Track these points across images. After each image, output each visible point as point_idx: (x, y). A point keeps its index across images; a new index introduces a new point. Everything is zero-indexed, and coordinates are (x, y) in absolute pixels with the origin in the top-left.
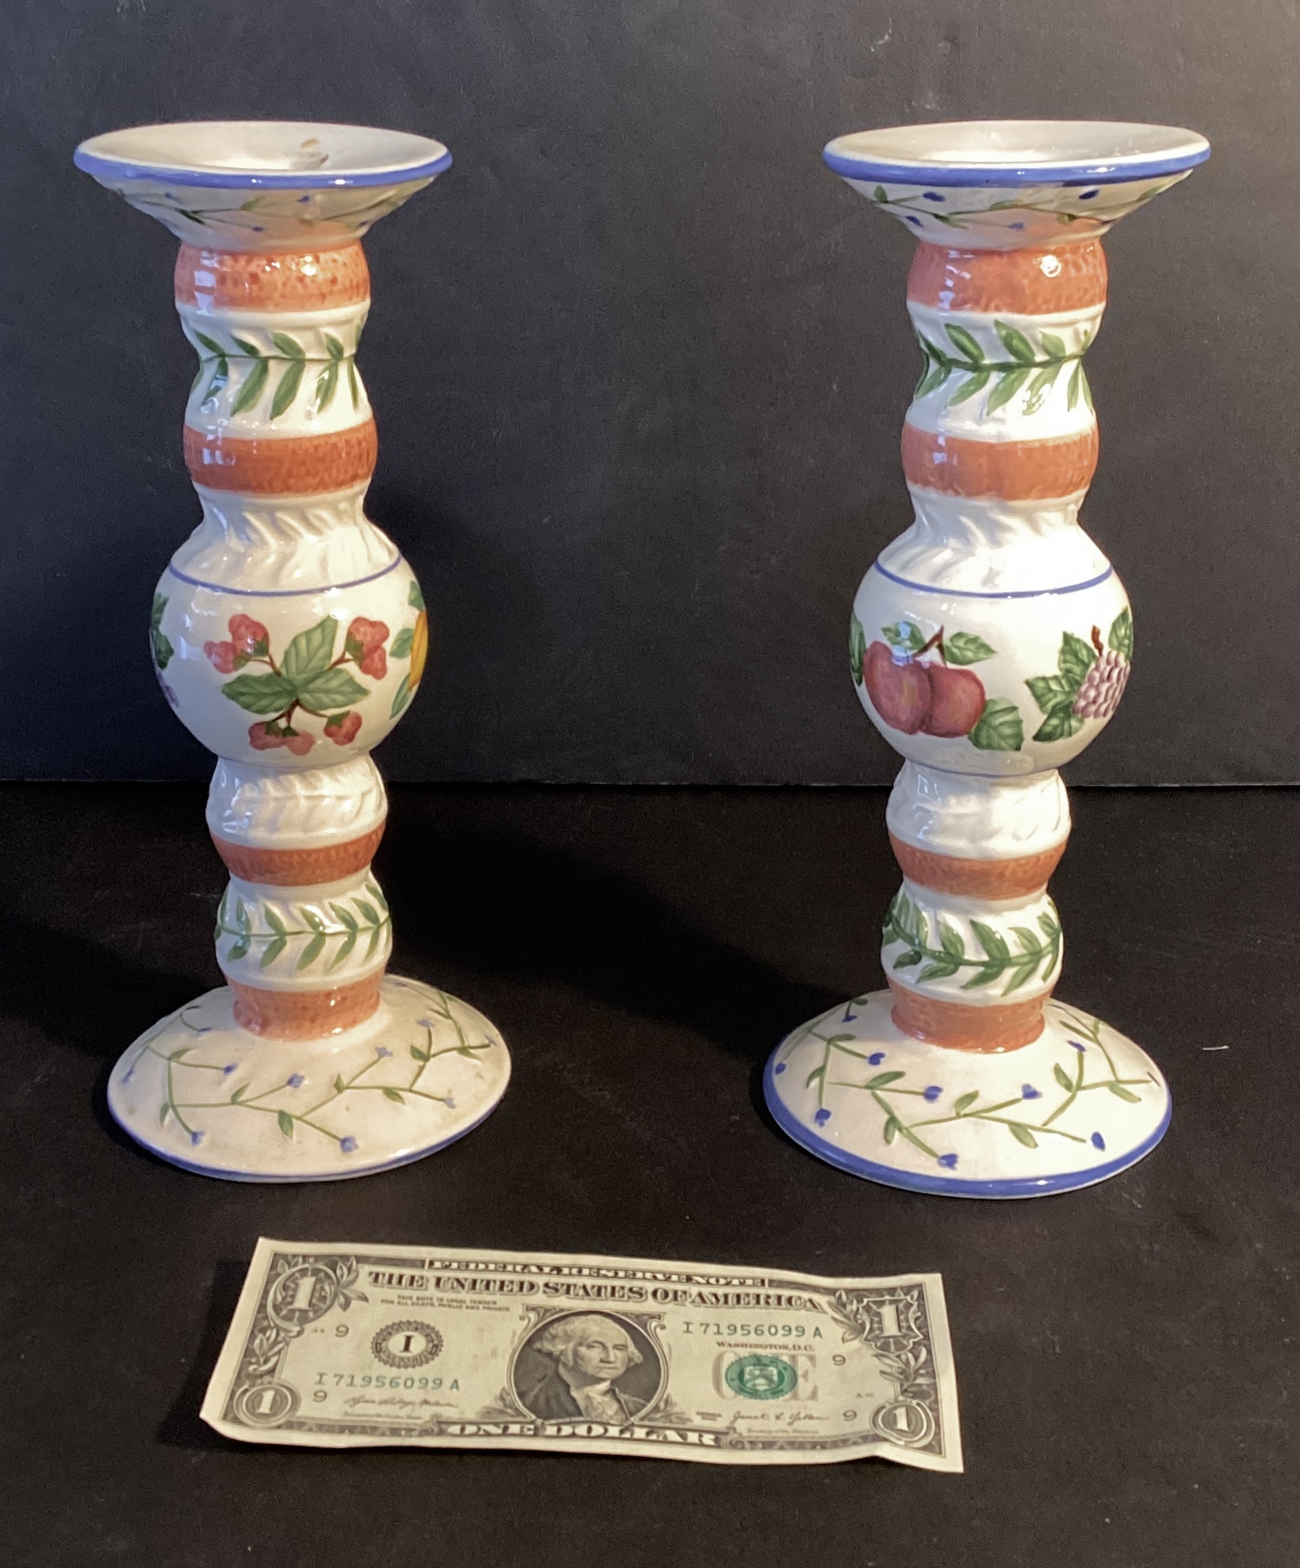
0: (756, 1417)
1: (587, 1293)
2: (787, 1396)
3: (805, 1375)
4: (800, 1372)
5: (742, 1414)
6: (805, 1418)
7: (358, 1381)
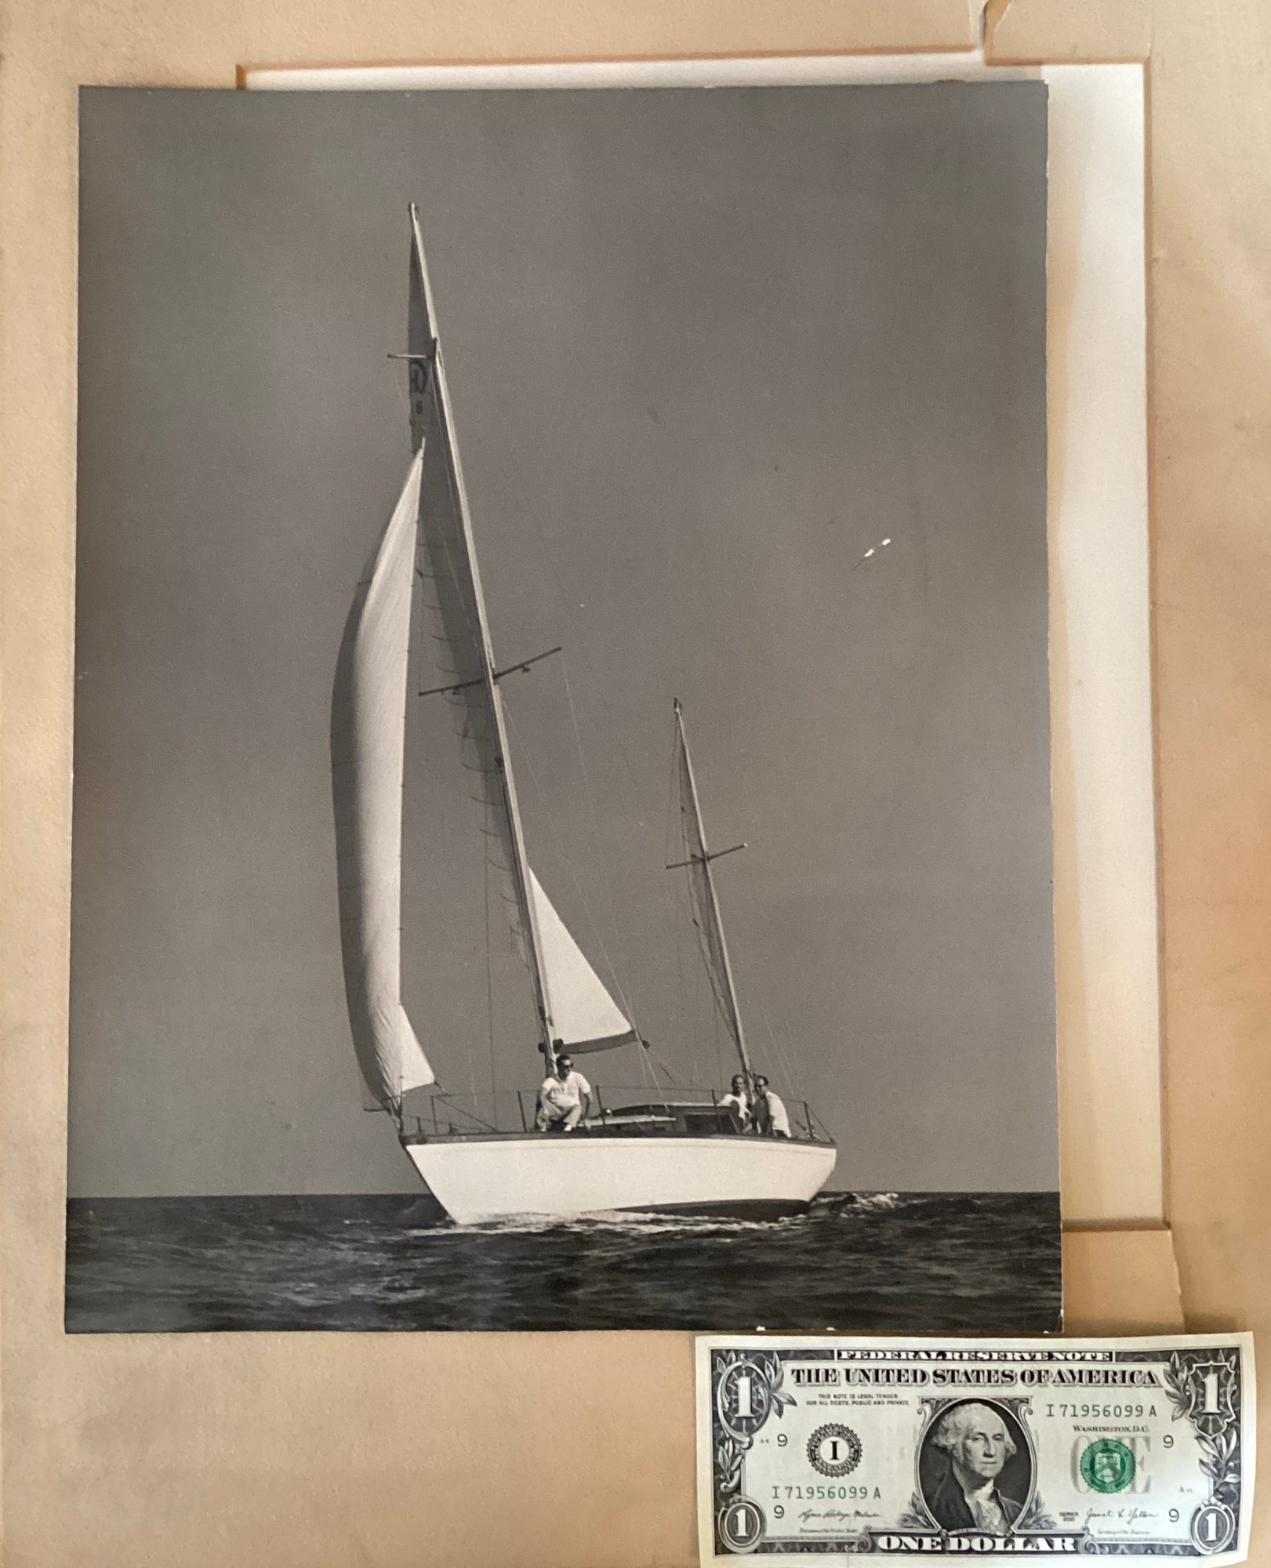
0: (1104, 1515)
1: (969, 1381)
2: (1128, 1488)
3: (1142, 1463)
4: (1138, 1460)
5: (1093, 1512)
6: (1140, 1516)
7: (804, 1494)
